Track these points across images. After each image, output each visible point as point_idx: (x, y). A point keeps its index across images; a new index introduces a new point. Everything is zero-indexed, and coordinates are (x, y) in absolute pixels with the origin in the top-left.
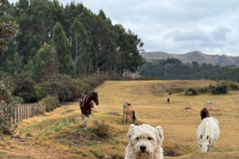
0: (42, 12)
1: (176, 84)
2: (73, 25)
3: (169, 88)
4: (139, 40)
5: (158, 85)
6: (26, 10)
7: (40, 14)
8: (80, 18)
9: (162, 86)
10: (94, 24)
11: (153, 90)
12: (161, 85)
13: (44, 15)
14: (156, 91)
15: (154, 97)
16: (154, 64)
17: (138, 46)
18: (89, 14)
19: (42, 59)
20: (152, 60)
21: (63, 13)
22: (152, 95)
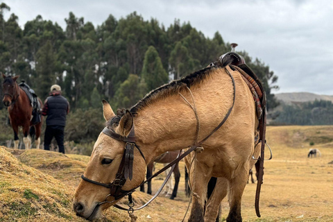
0: (133, 34)
1: (321, 131)
2: (174, 52)
3: (310, 135)
4: (272, 73)
5: (294, 131)
6: (113, 33)
7: (130, 38)
8: (185, 42)
9: (299, 133)
10: (205, 50)
11: (286, 139)
12: (298, 131)
13: (136, 39)
14: (290, 140)
15: (287, 148)
16: (295, 108)
17: (270, 82)
18: (199, 38)
19: (126, 95)
20: (293, 102)
21: (162, 36)
22: (283, 145)
